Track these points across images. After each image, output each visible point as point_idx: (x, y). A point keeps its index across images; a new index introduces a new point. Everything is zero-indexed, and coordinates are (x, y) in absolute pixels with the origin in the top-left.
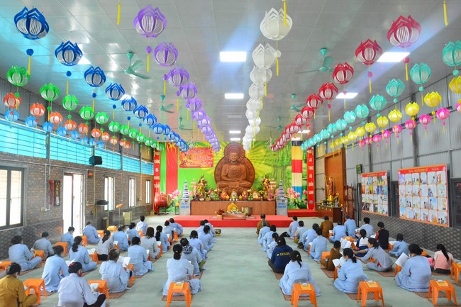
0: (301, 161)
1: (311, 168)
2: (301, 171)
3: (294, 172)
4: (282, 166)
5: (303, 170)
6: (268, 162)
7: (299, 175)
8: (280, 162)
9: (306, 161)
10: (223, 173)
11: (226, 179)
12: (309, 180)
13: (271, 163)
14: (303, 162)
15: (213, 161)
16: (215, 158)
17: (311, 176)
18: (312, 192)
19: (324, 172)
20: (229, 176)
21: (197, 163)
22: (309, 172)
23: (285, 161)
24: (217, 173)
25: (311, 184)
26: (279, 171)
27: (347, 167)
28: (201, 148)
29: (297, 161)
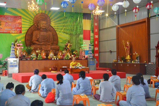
0: (90, 31)
1: (97, 37)
2: (90, 39)
3: (85, 39)
4: (76, 34)
5: (91, 38)
6: (66, 31)
7: (88, 42)
8: (74, 31)
9: (93, 32)
10: (34, 38)
11: (37, 43)
12: (95, 46)
13: (68, 32)
14: (91, 32)
15: (21, 28)
16: (23, 26)
17: (96, 43)
18: (97, 55)
19: (116, 38)
20: (40, 40)
21: (6, 29)
22: (95, 39)
23: (78, 31)
24: (27, 38)
25: (96, 49)
26: (74, 38)
27: (151, 33)
28: (11, 17)
29: (87, 30)
